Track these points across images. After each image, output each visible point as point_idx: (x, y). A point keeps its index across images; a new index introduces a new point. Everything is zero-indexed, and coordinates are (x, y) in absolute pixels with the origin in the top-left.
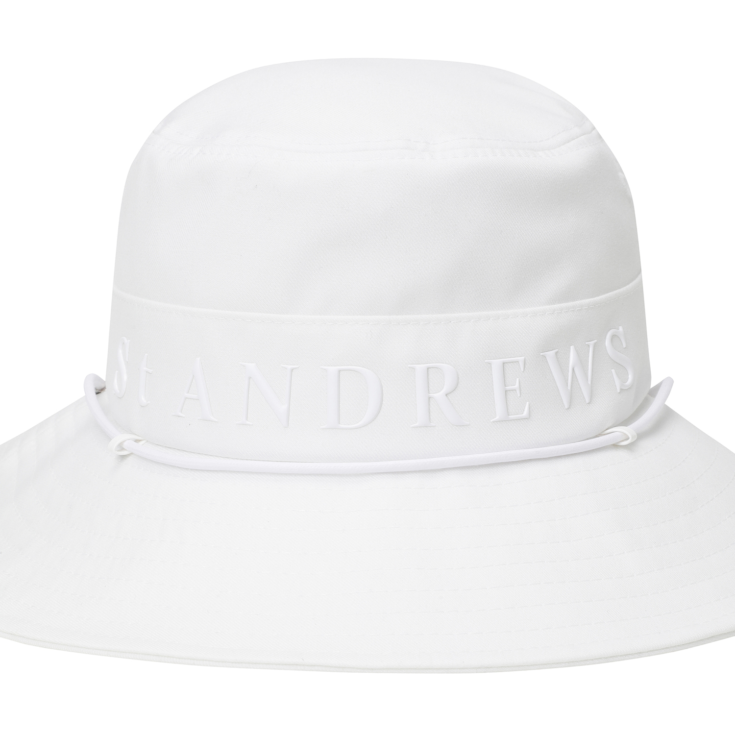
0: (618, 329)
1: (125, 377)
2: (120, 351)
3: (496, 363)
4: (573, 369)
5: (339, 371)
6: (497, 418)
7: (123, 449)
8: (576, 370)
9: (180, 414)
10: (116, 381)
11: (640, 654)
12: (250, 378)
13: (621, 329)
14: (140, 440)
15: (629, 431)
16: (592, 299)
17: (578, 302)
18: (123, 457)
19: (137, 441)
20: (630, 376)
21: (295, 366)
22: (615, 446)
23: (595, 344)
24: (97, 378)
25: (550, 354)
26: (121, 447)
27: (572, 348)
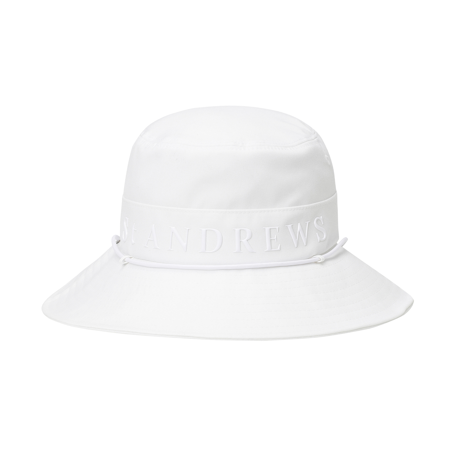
0: (320, 217)
1: (127, 233)
2: (125, 223)
3: (267, 229)
4: (299, 232)
5: (206, 230)
6: (267, 250)
7: (125, 261)
8: (300, 232)
9: (146, 246)
10: (123, 235)
11: (311, 337)
12: (173, 232)
13: (321, 217)
14: (132, 258)
15: (322, 257)
16: (308, 205)
17: (302, 206)
18: (125, 264)
19: (131, 258)
20: (324, 236)
21: (190, 228)
22: (316, 263)
23: (309, 222)
24: (117, 236)
25: (289, 226)
26: (124, 261)
27: (299, 223)
